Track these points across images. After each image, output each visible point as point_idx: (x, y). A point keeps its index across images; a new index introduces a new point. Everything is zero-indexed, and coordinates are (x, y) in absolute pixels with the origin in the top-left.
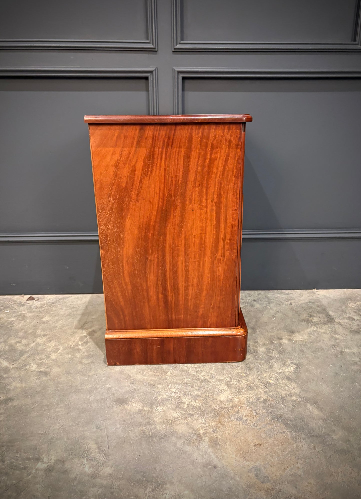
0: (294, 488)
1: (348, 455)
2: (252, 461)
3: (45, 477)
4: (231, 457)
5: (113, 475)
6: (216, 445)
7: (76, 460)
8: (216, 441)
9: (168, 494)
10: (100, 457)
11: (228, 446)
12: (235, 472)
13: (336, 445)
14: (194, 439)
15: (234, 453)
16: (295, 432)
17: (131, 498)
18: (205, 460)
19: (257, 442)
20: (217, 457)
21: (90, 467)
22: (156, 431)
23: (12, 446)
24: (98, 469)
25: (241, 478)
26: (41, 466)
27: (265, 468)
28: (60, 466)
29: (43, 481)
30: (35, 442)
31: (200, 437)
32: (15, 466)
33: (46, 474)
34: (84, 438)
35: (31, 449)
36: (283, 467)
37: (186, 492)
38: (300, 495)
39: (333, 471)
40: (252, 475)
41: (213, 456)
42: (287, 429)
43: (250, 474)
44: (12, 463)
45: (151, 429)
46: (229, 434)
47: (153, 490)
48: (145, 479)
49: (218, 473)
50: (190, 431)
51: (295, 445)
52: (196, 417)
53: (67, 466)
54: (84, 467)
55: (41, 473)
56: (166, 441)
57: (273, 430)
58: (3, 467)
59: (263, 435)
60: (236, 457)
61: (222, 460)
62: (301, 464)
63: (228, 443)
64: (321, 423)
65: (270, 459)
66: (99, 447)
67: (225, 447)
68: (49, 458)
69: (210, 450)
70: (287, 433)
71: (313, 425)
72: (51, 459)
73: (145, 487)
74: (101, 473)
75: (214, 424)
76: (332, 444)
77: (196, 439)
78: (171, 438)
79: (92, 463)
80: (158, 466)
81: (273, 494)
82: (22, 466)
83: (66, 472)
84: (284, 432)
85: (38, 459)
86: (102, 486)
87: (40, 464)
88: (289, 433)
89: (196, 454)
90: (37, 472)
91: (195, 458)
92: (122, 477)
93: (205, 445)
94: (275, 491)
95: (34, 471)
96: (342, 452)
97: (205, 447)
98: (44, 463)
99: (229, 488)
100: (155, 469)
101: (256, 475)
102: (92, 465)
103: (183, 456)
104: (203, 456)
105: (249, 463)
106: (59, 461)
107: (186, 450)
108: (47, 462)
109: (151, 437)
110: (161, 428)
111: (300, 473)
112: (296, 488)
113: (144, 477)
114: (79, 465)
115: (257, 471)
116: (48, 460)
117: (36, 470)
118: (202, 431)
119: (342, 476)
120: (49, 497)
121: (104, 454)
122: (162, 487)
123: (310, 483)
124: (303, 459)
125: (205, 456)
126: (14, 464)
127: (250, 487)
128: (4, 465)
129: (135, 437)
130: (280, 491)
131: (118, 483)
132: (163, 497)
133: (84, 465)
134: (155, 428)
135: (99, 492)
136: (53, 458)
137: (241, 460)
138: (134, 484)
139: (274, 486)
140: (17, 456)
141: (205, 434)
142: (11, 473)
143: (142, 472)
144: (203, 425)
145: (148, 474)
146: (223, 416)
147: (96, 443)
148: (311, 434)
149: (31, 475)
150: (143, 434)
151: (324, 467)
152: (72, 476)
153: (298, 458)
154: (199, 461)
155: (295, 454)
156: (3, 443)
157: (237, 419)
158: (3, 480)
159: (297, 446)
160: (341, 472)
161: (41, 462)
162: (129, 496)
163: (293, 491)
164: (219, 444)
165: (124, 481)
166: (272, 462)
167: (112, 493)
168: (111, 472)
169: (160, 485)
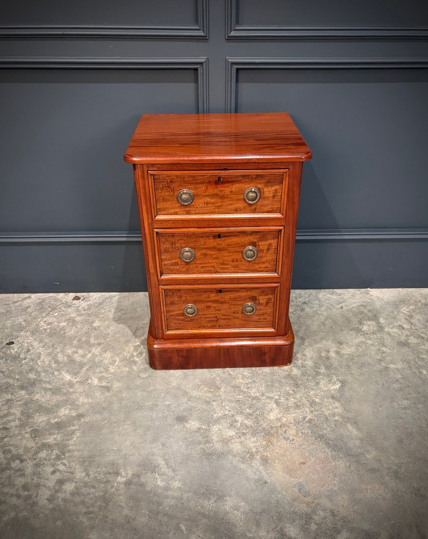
0: (330, 502)
1: (377, 473)
2: (296, 477)
3: (126, 490)
4: (279, 474)
5: (182, 488)
6: (267, 463)
7: (149, 475)
8: (266, 460)
9: (228, 505)
10: (169, 472)
11: (276, 464)
12: (282, 487)
13: (368, 464)
14: (247, 457)
15: (282, 470)
16: (335, 451)
17: (198, 508)
18: (257, 476)
19: (302, 460)
20: (267, 474)
21: (162, 481)
22: (214, 449)
23: (93, 461)
24: (169, 482)
25: (287, 492)
26: (120, 479)
27: (307, 484)
28: (136, 480)
29: (125, 493)
30: (111, 458)
31: (252, 456)
32: (99, 480)
33: (126, 486)
34: (153, 455)
35: (109, 464)
36: (322, 484)
37: (242, 504)
38: (334, 508)
39: (363, 488)
40: (296, 490)
41: (264, 473)
42: (328, 449)
43: (294, 489)
44: (96, 477)
45: (210, 448)
46: (278, 453)
47: (215, 501)
49: (268, 488)
50: (244, 450)
51: (333, 464)
52: (249, 437)
53: (143, 479)
54: (157, 481)
55: (122, 486)
56: (223, 458)
57: (315, 449)
58: (89, 480)
59: (307, 454)
60: (284, 473)
61: (271, 476)
62: (337, 481)
63: (277, 462)
64: (357, 442)
65: (311, 476)
67: (274, 465)
68: (126, 472)
69: (261, 468)
70: (328, 453)
71: (350, 444)
72: (128, 474)
73: (209, 499)
74: (171, 486)
75: (264, 443)
76: (365, 463)
77: (249, 458)
78: (228, 456)
79: (163, 477)
80: (218, 481)
81: (312, 507)
82: (105, 480)
83: (142, 485)
84: (325, 451)
85: (117, 474)
86: (173, 498)
87: (119, 478)
88: (329, 452)
89: (249, 471)
90: (119, 485)
91: (249, 475)
92: (189, 490)
93: (257, 463)
94: (314, 504)
95: (116, 485)
96: (373, 470)
97: (257, 464)
98: (123, 477)
99: (277, 501)
100: (216, 483)
101: (300, 490)
102: (163, 479)
103: (238, 472)
104: (255, 473)
105: (294, 479)
106: (135, 475)
107: (241, 467)
108: (126, 476)
109: (210, 454)
110: (218, 446)
111: (335, 489)
112: (332, 502)
113: (207, 491)
114: (152, 479)
115: (301, 487)
116: (126, 474)
117: (117, 484)
118: (254, 450)
119: (370, 493)
120: (132, 507)
121: (172, 469)
122: (223, 499)
123: (344, 498)
124: (340, 476)
125: (257, 473)
126: (98, 478)
127: (294, 500)
128: (90, 478)
129: (197, 455)
130: (318, 504)
131: (187, 495)
132: (224, 507)
133: (157, 479)
134: (213, 446)
135: (172, 503)
136: (130, 473)
137: (287, 477)
138: (200, 496)
139: (313, 500)
140: (99, 471)
141: (256, 452)
142: (97, 486)
143: (205, 486)
144: (255, 444)
145: (210, 488)
146: (272, 435)
147: (164, 460)
148: (349, 454)
149: (114, 488)
150: (203, 451)
151: (356, 484)
152: (148, 489)
153: (335, 476)
154: (252, 477)
155: (333, 472)
156: (84, 458)
157: (285, 438)
158: (92, 492)
159: (335, 465)
160: (370, 489)
161: (120, 476)
162: (196, 506)
163: (329, 505)
164: (269, 462)
165: (191, 494)
166: (313, 479)
167: (183, 503)
168: (179, 486)
169: (221, 497)
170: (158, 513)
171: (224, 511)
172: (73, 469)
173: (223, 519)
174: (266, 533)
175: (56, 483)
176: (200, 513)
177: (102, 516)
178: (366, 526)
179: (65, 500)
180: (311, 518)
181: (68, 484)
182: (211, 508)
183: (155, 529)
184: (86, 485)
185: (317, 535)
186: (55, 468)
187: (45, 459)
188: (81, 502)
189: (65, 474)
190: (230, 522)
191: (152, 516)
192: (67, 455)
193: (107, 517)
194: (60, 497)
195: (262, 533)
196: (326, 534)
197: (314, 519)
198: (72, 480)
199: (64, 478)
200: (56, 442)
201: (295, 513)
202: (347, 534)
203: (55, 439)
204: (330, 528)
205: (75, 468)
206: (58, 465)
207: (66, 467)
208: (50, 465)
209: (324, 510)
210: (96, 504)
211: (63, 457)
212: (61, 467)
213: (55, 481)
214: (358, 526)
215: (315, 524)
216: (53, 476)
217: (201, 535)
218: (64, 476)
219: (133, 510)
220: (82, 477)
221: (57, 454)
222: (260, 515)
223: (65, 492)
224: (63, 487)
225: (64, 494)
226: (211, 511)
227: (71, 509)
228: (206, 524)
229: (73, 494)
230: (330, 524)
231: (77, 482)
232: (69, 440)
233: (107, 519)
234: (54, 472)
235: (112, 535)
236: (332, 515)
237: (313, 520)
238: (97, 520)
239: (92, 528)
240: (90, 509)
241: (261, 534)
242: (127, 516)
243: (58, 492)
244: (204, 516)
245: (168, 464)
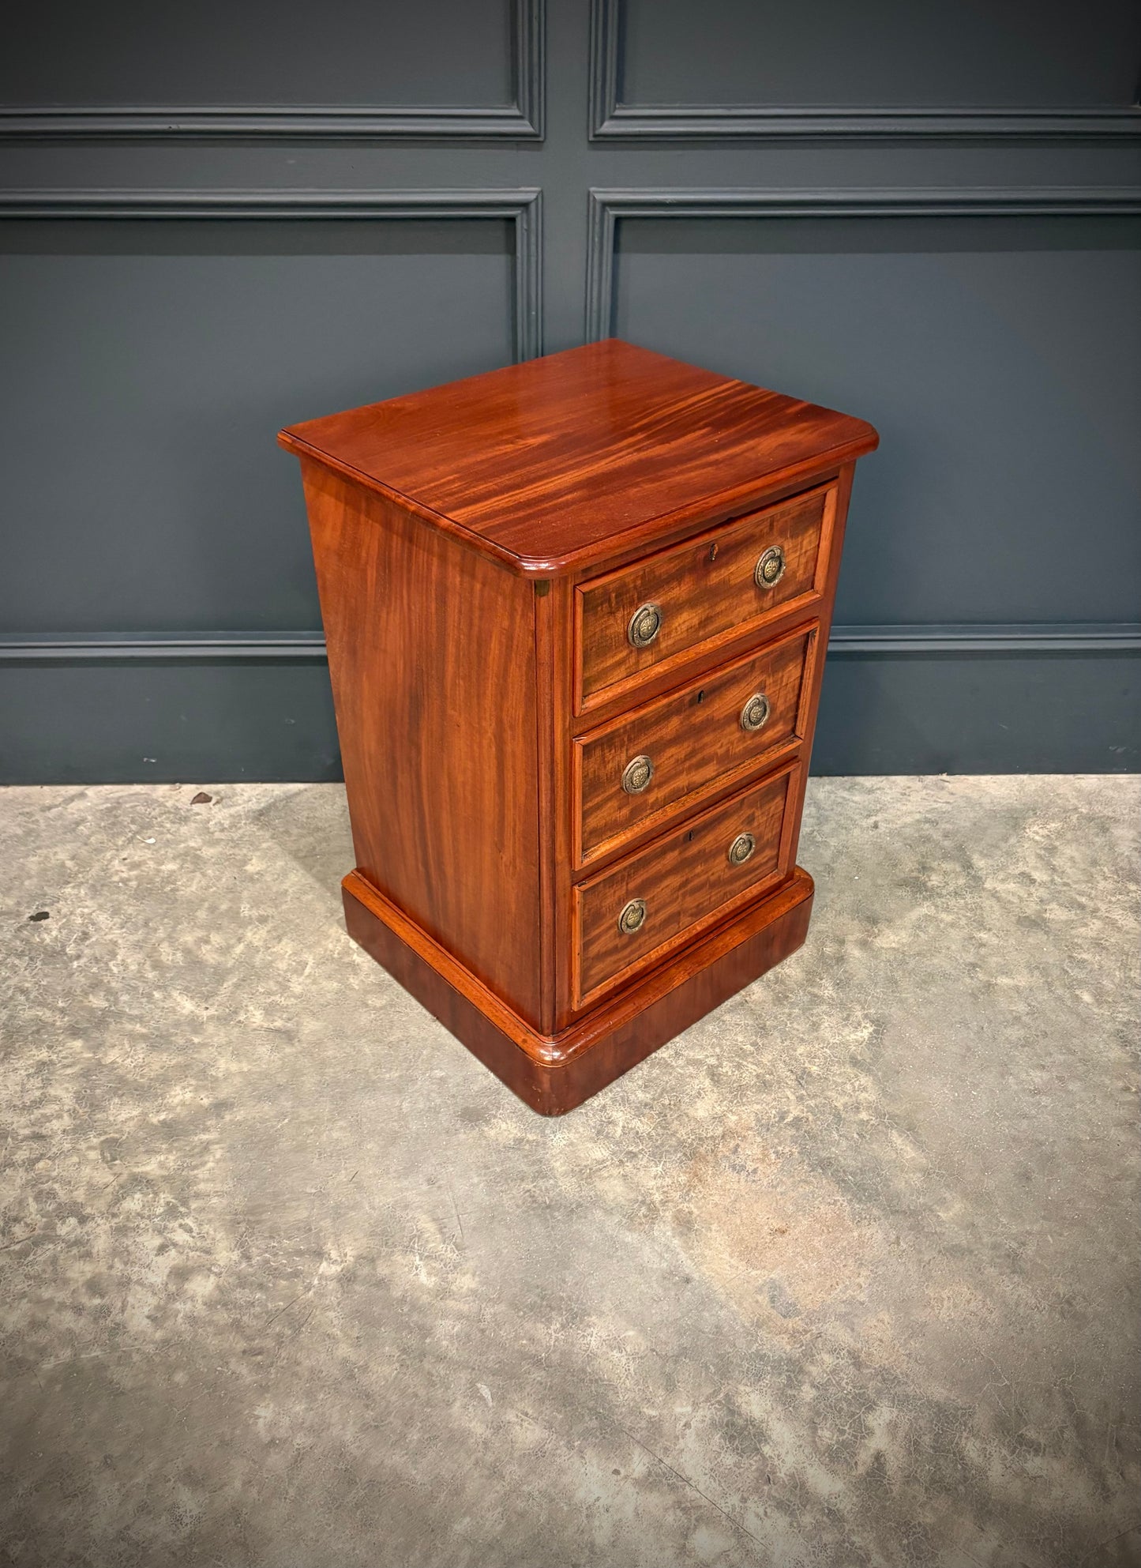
0: (848, 1330)
1: (966, 1258)
2: (764, 1268)
3: (342, 1295)
4: (721, 1259)
5: (480, 1291)
6: (689, 1229)
7: (398, 1258)
8: (688, 1222)
9: (594, 1335)
10: (446, 1251)
11: (714, 1233)
12: (728, 1291)
13: (944, 1234)
14: (640, 1214)
15: (728, 1249)
16: (860, 1201)
17: (521, 1342)
18: (666, 1264)
19: (777, 1224)
20: (691, 1258)
21: (429, 1274)
22: (559, 1195)
23: (258, 1222)
24: (447, 1278)
25: (740, 1304)
26: (325, 1268)
27: (790, 1284)
28: (366, 1271)
29: (339, 1304)
30: (304, 1214)
31: (653, 1211)
32: (275, 1270)
33: (342, 1286)
34: (406, 1207)
35: (299, 1229)
36: (828, 1285)
37: (631, 1333)
38: (859, 1346)
39: (932, 1295)
40: (764, 1299)
41: (683, 1256)
42: (843, 1196)
43: (760, 1298)
44: (267, 1262)
45: (547, 1189)
46: (716, 1205)
47: (563, 1327)
48: (545, 1303)
49: (693, 1294)
50: (632, 1196)
51: (855, 1234)
52: (644, 1162)
53: (383, 1270)
54: (417, 1274)
55: (332, 1285)
56: (580, 1217)
57: (811, 1195)
58: (250, 1270)
59: (790, 1209)
60: (732, 1257)
61: (701, 1264)
62: (867, 1277)
63: (714, 1227)
64: (916, 1179)
65: (801, 1265)
66: (441, 1229)
67: (709, 1235)
68: (341, 1250)
69: (676, 1242)
70: (841, 1205)
71: (900, 1184)
72: (345, 1255)
73: (547, 1320)
74: (453, 1288)
75: (683, 1178)
76: (936, 1233)
77: (645, 1216)
78: (592, 1213)
79: (434, 1265)
80: (570, 1274)
81: (804, 1342)
82: (290, 1270)
83: (381, 1283)
84: (835, 1202)
85: (319, 1254)
86: (460, 1316)
87: (324, 1264)
88: (845, 1204)
89: (647, 1250)
90: (324, 1283)
91: (646, 1259)
92: (498, 1298)
93: (664, 1230)
94: (808, 1335)
95: (316, 1282)
96: (954, 1251)
97: (665, 1234)
98: (332, 1263)
99: (716, 1327)
100: (564, 1281)
101: (772, 1300)
102: (434, 1268)
103: (619, 1253)
104: (662, 1257)
105: (759, 1272)
106: (364, 1258)
107: (626, 1240)
108: (339, 1260)
109: (548, 1207)
110: (568, 1186)
111: (862, 1297)
112: (853, 1330)
113: (543, 1299)
114: (406, 1269)
115: (774, 1292)
116: (340, 1256)
117: (320, 1279)
118: (657, 1197)
119: (949, 1308)
120: (357, 1338)
121: (454, 1244)
122: (582, 1321)
123: (882, 1321)
124: (872, 1265)
125: (666, 1256)
126: (272, 1264)
127: (759, 1325)
128: (251, 1266)
129: (515, 1207)
130: (819, 1335)
131: (492, 1311)
132: (585, 1342)
133: (417, 1268)
134: (556, 1186)
135: (456, 1329)
136: (351, 1253)
137: (742, 1266)
138: (525, 1313)
139: (807, 1324)
140: (274, 1247)
141: (664, 1203)
142: (271, 1285)
143: (538, 1287)
144: (660, 1181)
145: (550, 1292)
146: (703, 1159)
147: (434, 1220)
148: (894, 1208)
149: (313, 1290)
150: (530, 1199)
151: (914, 1286)
152: (397, 1293)
153: (862, 1264)
154: (655, 1266)
155: (856, 1254)
156: (236, 1214)
157: (734, 1168)
158: (258, 1300)
159: (859, 1236)
161: (326, 1260)
162: (517, 1338)
163: (845, 1337)
164: (696, 1227)
165: (502, 1307)
166: (805, 1273)
167: (483, 1331)
168: (473, 1286)
169: (576, 1317)
170: (423, 1355)
171: (586, 1351)
172: (208, 1241)
173: (583, 1370)
174: (689, 1409)
175: (168, 1276)
176: (524, 1356)
177: (285, 1361)
178: (938, 1392)
179: (192, 1320)
180: (801, 1371)
181: (199, 1278)
182: (552, 1343)
183: (416, 1395)
184: (243, 1282)
185: (818, 1414)
186: (165, 1238)
187: (138, 1214)
188: (232, 1325)
189: (191, 1254)
190: (600, 1378)
191: (408, 1362)
192: (194, 1205)
193: (299, 1364)
194: (179, 1312)
195: (682, 1406)
196: (839, 1412)
197: (809, 1374)
198: (209, 1270)
199: (189, 1263)
200: (165, 1173)
201: (762, 1358)
202: (892, 1412)
203: (162, 1165)
204: (850, 1397)
205: (213, 1239)
206: (173, 1231)
207: (193, 1237)
208: (154, 1231)
209: (832, 1351)
210: (269, 1331)
211: (182, 1209)
212: (181, 1237)
213: (167, 1271)
214: (918, 1391)
215: (813, 1386)
216: (160, 1259)
217: (530, 1412)
218: (188, 1259)
219: (360, 1345)
220: (232, 1263)
221: (168, 1203)
222: (676, 1362)
223: (192, 1298)
224: (186, 1286)
225: (189, 1305)
226: (554, 1352)
227: (209, 1341)
228: (541, 1384)
229: (210, 1305)
230: (850, 1387)
231: (221, 1273)
232: (195, 1167)
233: (298, 1368)
234: (162, 1249)
235: (312, 1409)
236: (854, 1364)
237: (806, 1377)
238: (273, 1370)
239: (263, 1389)
240: (256, 1342)
241: (678, 1410)
242: (345, 1361)
243: (175, 1300)
244: (537, 1362)
245: (445, 1230)
